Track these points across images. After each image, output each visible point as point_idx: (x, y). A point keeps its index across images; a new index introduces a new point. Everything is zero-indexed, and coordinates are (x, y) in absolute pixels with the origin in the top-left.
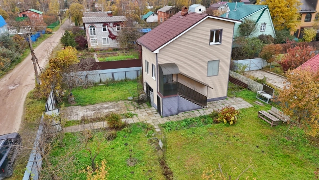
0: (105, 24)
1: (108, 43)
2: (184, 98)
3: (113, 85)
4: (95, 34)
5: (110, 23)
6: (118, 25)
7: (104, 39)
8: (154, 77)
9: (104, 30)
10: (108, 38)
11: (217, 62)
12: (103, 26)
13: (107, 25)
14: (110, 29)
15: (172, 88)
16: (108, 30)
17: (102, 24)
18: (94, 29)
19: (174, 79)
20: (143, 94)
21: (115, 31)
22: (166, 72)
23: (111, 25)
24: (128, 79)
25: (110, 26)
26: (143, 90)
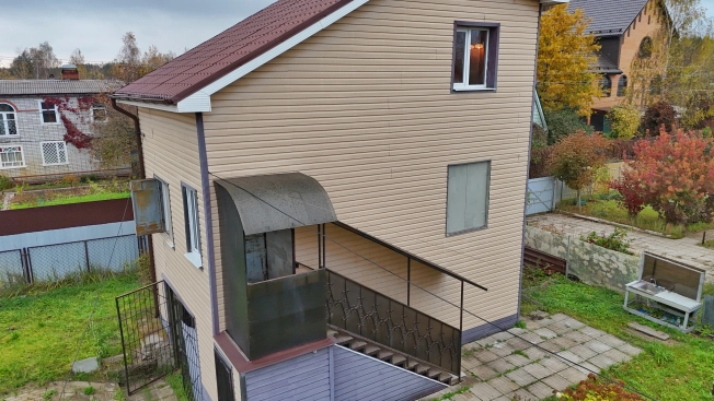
0: (50, 101)
1: (63, 159)
2: (361, 350)
3: (20, 304)
4: (13, 131)
5: (67, 96)
6: (96, 103)
7: (49, 148)
8: (195, 252)
9: (49, 117)
10: (61, 145)
11: (483, 169)
12: (44, 106)
13: (59, 102)
14: (69, 115)
15: (300, 308)
16: (63, 118)
17: (40, 101)
18: (11, 116)
19: (307, 256)
20: (155, 339)
21: (85, 122)
22: (256, 217)
23: (74, 103)
24: (100, 271)
25: (69, 105)
26: (158, 314)
